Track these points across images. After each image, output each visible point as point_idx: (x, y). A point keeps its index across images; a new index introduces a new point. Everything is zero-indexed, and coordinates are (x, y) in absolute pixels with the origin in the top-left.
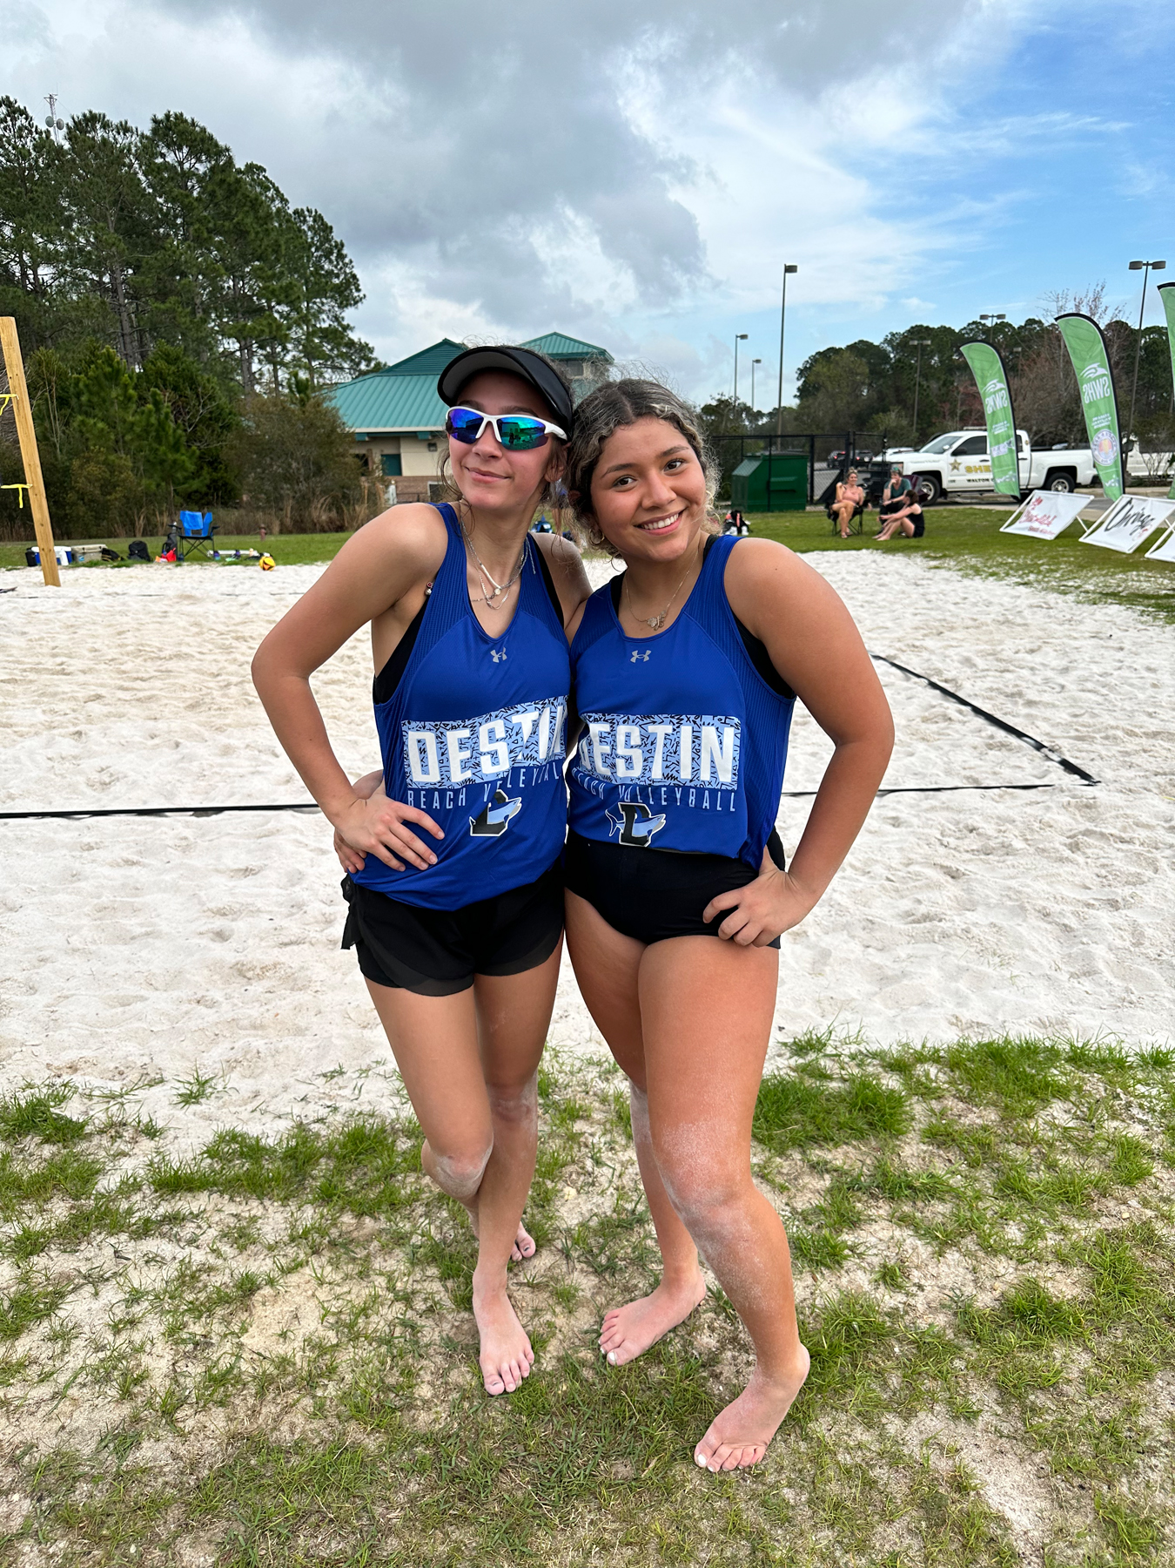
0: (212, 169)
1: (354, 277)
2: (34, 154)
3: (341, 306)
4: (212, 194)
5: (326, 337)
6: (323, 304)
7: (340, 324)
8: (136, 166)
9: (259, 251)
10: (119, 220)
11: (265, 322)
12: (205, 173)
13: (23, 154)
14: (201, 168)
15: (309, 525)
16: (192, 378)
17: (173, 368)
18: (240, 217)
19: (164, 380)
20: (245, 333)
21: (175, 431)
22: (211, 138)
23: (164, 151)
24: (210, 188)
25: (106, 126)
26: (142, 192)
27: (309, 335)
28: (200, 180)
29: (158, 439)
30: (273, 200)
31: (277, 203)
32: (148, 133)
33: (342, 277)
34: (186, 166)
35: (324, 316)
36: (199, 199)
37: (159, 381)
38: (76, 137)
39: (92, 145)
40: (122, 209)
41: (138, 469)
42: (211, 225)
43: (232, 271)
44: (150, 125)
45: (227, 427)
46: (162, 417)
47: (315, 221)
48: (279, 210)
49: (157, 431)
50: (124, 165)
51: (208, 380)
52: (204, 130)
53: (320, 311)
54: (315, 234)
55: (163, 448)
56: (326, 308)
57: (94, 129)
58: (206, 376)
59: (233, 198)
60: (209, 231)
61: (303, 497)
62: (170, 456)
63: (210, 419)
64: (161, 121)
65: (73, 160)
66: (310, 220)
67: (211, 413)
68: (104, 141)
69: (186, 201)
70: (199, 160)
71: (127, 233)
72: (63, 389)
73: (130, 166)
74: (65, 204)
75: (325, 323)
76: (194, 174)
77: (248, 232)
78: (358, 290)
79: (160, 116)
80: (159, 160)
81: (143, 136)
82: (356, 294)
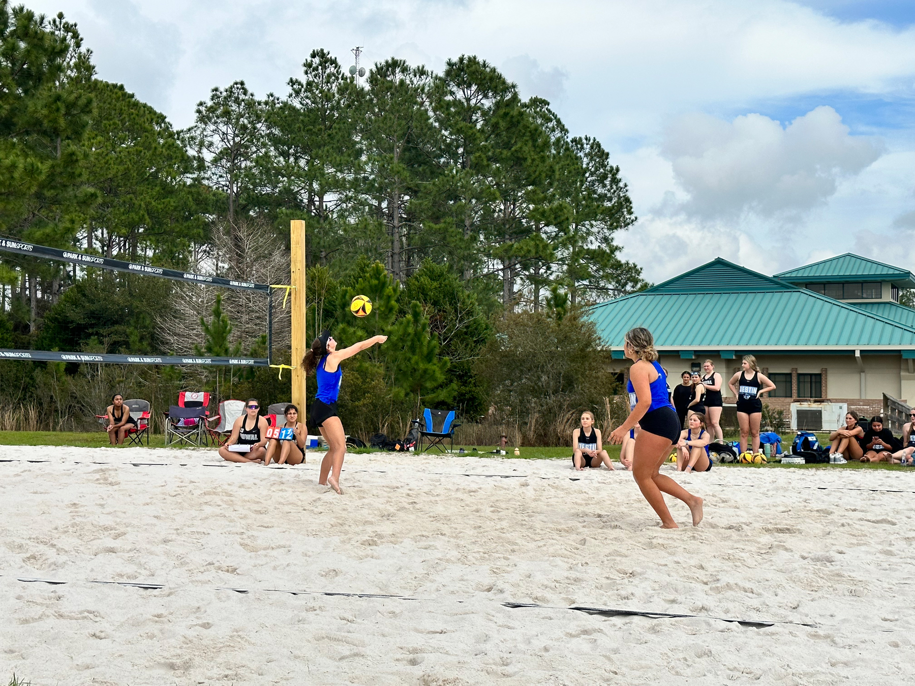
0: (497, 104)
1: (627, 200)
2: (337, 95)
3: (612, 228)
4: (495, 126)
5: (592, 259)
6: (592, 226)
7: (608, 244)
8: (427, 103)
9: (533, 176)
10: (405, 150)
11: (532, 243)
12: (490, 108)
13: (328, 97)
14: (487, 103)
15: (553, 439)
16: (453, 294)
17: (435, 284)
18: (519, 145)
19: (425, 295)
20: (512, 253)
21: (429, 342)
22: (500, 77)
23: (455, 89)
24: (494, 120)
25: (405, 70)
26: (431, 127)
27: (576, 256)
28: (484, 114)
29: (413, 349)
30: (553, 130)
31: (558, 134)
32: (441, 74)
33: (615, 200)
34: (473, 102)
35: (592, 238)
36: (482, 131)
37: (421, 295)
38: (376, 80)
39: (390, 86)
40: (408, 142)
41: (390, 378)
42: (490, 154)
43: (506, 196)
44: (445, 67)
45: (482, 341)
46: (420, 328)
47: (592, 147)
48: (558, 140)
49: (412, 340)
50: (416, 103)
51: (468, 296)
52: (494, 70)
53: (589, 233)
54: (591, 160)
55: (415, 358)
56: (595, 230)
57: (393, 73)
58: (467, 292)
59: (513, 129)
60: (489, 159)
61: (550, 410)
62: (422, 366)
63: (466, 333)
64: (455, 64)
65: (372, 100)
66: (587, 148)
67: (467, 327)
68: (402, 82)
69: (470, 132)
70: (486, 96)
71: (410, 163)
72: (330, 302)
73: (422, 104)
74: (358, 139)
75: (594, 244)
76: (479, 109)
77: (525, 159)
78: (630, 213)
79: (455, 59)
80: (449, 98)
81: (436, 78)
82: (628, 216)
